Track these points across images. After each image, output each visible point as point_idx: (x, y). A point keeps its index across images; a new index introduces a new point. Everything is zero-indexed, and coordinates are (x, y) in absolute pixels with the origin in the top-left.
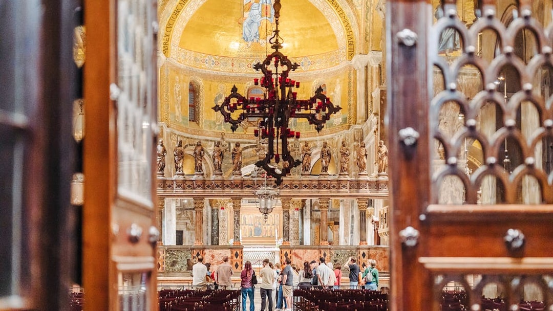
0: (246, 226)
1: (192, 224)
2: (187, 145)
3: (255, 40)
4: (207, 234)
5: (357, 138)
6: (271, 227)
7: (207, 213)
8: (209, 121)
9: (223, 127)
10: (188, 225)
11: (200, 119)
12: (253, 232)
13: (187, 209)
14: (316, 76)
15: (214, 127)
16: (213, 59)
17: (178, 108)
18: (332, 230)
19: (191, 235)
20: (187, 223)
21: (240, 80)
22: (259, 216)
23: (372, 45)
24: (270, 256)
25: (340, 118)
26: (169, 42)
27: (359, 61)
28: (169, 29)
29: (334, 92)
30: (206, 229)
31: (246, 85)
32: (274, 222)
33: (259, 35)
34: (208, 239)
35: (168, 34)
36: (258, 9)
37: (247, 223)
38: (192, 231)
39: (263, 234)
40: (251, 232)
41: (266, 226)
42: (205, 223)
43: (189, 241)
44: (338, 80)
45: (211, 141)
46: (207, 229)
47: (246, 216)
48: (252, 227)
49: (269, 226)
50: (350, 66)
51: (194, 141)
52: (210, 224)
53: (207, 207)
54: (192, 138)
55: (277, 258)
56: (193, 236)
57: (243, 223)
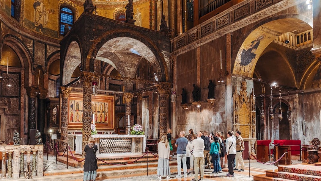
1: (9, 110)
2: (9, 35)
4: (25, 120)
6: (101, 114)
7: (25, 101)
8: (29, 21)
9: (40, 29)
10: (6, 110)
11: (21, 16)
13: (4, 96)
14: (116, 6)
15: (33, 27)
19: (8, 120)
20: (4, 108)
30: (23, 115)
32: (103, 110)
34: (25, 124)
37: (80, 109)
38: (9, 116)
42: (22, 110)
43: (6, 125)
45: (31, 38)
46: (25, 115)
49: (99, 113)
51: (15, 34)
52: (27, 110)
53: (25, 96)
54: (13, 30)
55: (134, 144)
56: (10, 121)
57: (75, 109)
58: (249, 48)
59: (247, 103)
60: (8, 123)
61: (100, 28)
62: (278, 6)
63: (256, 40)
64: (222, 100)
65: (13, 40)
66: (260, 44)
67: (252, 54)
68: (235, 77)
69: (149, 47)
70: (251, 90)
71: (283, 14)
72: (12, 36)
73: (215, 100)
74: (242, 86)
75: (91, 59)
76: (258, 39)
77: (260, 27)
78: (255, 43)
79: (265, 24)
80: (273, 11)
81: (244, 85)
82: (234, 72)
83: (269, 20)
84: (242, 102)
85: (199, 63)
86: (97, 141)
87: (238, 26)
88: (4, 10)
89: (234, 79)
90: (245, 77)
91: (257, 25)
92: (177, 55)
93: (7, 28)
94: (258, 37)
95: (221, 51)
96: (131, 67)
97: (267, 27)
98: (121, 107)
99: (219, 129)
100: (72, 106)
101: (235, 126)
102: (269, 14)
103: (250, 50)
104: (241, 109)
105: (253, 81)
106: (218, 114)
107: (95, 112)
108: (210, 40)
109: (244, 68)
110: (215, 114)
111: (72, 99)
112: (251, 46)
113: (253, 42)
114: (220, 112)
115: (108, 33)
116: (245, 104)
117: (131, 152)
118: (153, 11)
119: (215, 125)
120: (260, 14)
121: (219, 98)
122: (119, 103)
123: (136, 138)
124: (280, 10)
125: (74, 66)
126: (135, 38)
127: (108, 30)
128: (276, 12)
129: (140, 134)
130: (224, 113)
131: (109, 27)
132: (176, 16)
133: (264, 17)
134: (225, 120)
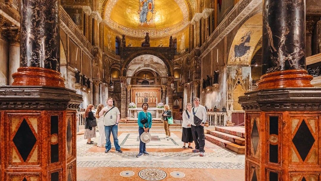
0: (140, 98)
2: (114, 63)
3: (145, 22)
5: (196, 54)
12: (144, 101)
13: (116, 92)
16: (127, 29)
17: (109, 45)
18: (178, 101)
19: (118, 103)
21: (139, 39)
22: (146, 93)
23: (206, 6)
24: (153, 113)
25: (185, 50)
26: (104, 13)
27: (197, 16)
28: (104, 6)
29: (181, 39)
31: (141, 41)
32: (153, 96)
33: (147, 20)
35: (103, 8)
36: (147, 5)
37: (141, 96)
39: (149, 101)
40: (143, 100)
41: (150, 98)
44: (183, 33)
47: (140, 93)
48: (143, 98)
49: (152, 98)
50: (190, 24)
54: (117, 61)
55: (157, 113)
56: (119, 104)
57: (138, 96)
58: (241, 43)
59: (242, 85)
60: (118, 105)
61: (129, 53)
62: (251, 6)
63: (245, 35)
64: (222, 84)
65: (117, 66)
66: (251, 38)
67: (246, 47)
68: (230, 67)
69: (159, 57)
70: (248, 74)
71: (256, 11)
72: (116, 64)
73: (218, 84)
74: (237, 72)
75: (124, 70)
76: (247, 35)
77: (243, 26)
78: (245, 38)
79: (246, 22)
80: (249, 11)
81: (239, 71)
82: (229, 63)
83: (247, 18)
84: (237, 84)
85: (212, 60)
86: (136, 111)
87: (230, 29)
88: (111, 53)
89: (229, 68)
90: (241, 66)
91: (240, 25)
92: (203, 58)
93: (113, 61)
94: (245, 33)
95: (218, 50)
96: (163, 70)
97: (250, 24)
98: (176, 94)
99: (220, 104)
100: (136, 95)
101: (228, 102)
102: (247, 14)
103: (242, 44)
104: (235, 90)
105: (251, 67)
106: (220, 94)
107: (149, 97)
108: (217, 43)
109: (240, 59)
110: (218, 94)
111: (136, 91)
112: (242, 41)
113: (243, 38)
114: (220, 92)
115: (134, 54)
116: (240, 85)
117: (156, 118)
118: (191, 33)
119: (218, 101)
120: (240, 16)
121: (220, 83)
122: (175, 92)
123: (159, 110)
124: (253, 8)
125: (131, 74)
126: (150, 54)
127: (134, 53)
128: (251, 10)
129: (161, 108)
130: (222, 93)
131: (134, 52)
132: (204, 32)
133: (244, 17)
134: (222, 98)
